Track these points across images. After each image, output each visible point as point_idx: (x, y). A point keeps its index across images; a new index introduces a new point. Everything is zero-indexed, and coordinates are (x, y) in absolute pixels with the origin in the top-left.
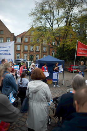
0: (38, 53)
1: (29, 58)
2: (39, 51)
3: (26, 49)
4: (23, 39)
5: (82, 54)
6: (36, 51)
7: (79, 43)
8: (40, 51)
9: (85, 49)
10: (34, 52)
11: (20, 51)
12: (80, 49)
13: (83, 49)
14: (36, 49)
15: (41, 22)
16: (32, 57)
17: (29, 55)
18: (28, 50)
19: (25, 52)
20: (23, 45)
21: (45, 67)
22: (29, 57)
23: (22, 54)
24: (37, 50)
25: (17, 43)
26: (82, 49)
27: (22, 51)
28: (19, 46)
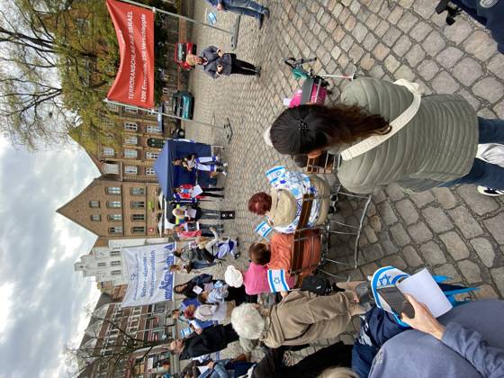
0: (142, 128)
1: (155, 149)
2: (138, 123)
3: (135, 154)
4: (107, 159)
5: (148, 91)
6: (139, 131)
7: (112, 97)
8: (136, 120)
9: (132, 79)
10: (141, 135)
11: (138, 167)
12: (131, 96)
13: (131, 87)
14: (133, 130)
15: (51, 114)
16: (153, 141)
17: (147, 149)
18: (137, 150)
19: (140, 156)
20: (124, 160)
21: (182, 191)
22: (152, 149)
23: (147, 163)
24: (136, 127)
25: (120, 172)
26: (131, 91)
27: (139, 162)
28: (127, 169)
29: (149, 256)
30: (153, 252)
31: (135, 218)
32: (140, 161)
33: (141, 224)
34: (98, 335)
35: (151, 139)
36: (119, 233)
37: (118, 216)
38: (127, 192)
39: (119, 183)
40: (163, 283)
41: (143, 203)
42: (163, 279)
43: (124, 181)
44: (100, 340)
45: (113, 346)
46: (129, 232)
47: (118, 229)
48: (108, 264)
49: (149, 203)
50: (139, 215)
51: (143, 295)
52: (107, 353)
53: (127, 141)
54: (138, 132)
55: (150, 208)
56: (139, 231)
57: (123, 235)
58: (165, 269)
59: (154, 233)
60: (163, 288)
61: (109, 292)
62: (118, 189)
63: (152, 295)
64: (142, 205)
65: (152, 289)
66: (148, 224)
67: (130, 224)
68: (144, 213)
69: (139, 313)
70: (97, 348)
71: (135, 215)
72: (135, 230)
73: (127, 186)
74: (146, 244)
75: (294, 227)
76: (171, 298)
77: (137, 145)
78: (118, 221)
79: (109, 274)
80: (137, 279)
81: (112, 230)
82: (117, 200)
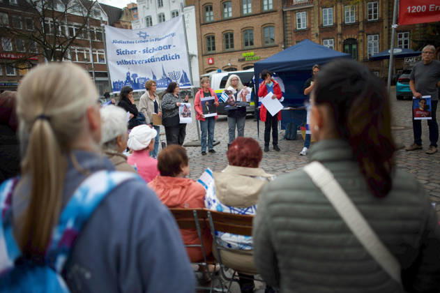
0: (374, 28)
2: (381, 21)
3: (328, 22)
5: (427, 13)
10: (361, 28)
11: (308, 31)
14: (367, 15)
16: (354, 47)
17: (339, 39)
18: (336, 25)
19: (326, 31)
20: (316, 9)
22: (340, 47)
23: (316, 40)
24: (373, 19)
25: (296, 5)
27: (316, 30)
28: (302, 16)
29: (171, 52)
30: (177, 57)
31: (229, 37)
32: (318, 31)
33: (219, 45)
34: (69, 11)
35: (357, 43)
36: (205, 17)
37: (229, 12)
38: (267, 19)
39: (279, 8)
40: (135, 76)
41: (252, 44)
42: (140, 76)
43: (284, 13)
44: (63, 15)
45: (56, 31)
46: (207, 30)
47: (210, 17)
48: (161, 10)
49: (252, 53)
50: (232, 41)
51: (119, 52)
52: (46, 26)
53: (348, 9)
54: (366, 23)
55: (244, 54)
56: (208, 45)
57: (201, 23)
58: (154, 77)
59: (207, 66)
60: (128, 78)
61: (124, 18)
62: (271, 7)
63: (119, 63)
64: (248, 43)
65: (126, 63)
66: (220, 56)
67: (218, 31)
68: (236, 48)
69: (95, 60)
70: (53, 14)
71: (232, 35)
72: (211, 38)
73: (276, 19)
74: (190, 57)
75: (214, 208)
76: (115, 90)
77: (344, 25)
78: (222, 13)
79: (148, 13)
80: (141, 42)
81: (209, 8)
82: (253, 8)
